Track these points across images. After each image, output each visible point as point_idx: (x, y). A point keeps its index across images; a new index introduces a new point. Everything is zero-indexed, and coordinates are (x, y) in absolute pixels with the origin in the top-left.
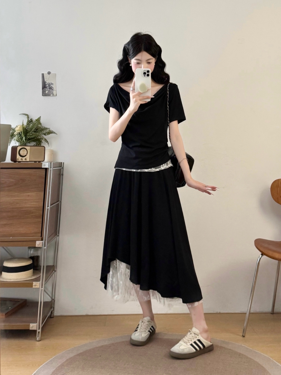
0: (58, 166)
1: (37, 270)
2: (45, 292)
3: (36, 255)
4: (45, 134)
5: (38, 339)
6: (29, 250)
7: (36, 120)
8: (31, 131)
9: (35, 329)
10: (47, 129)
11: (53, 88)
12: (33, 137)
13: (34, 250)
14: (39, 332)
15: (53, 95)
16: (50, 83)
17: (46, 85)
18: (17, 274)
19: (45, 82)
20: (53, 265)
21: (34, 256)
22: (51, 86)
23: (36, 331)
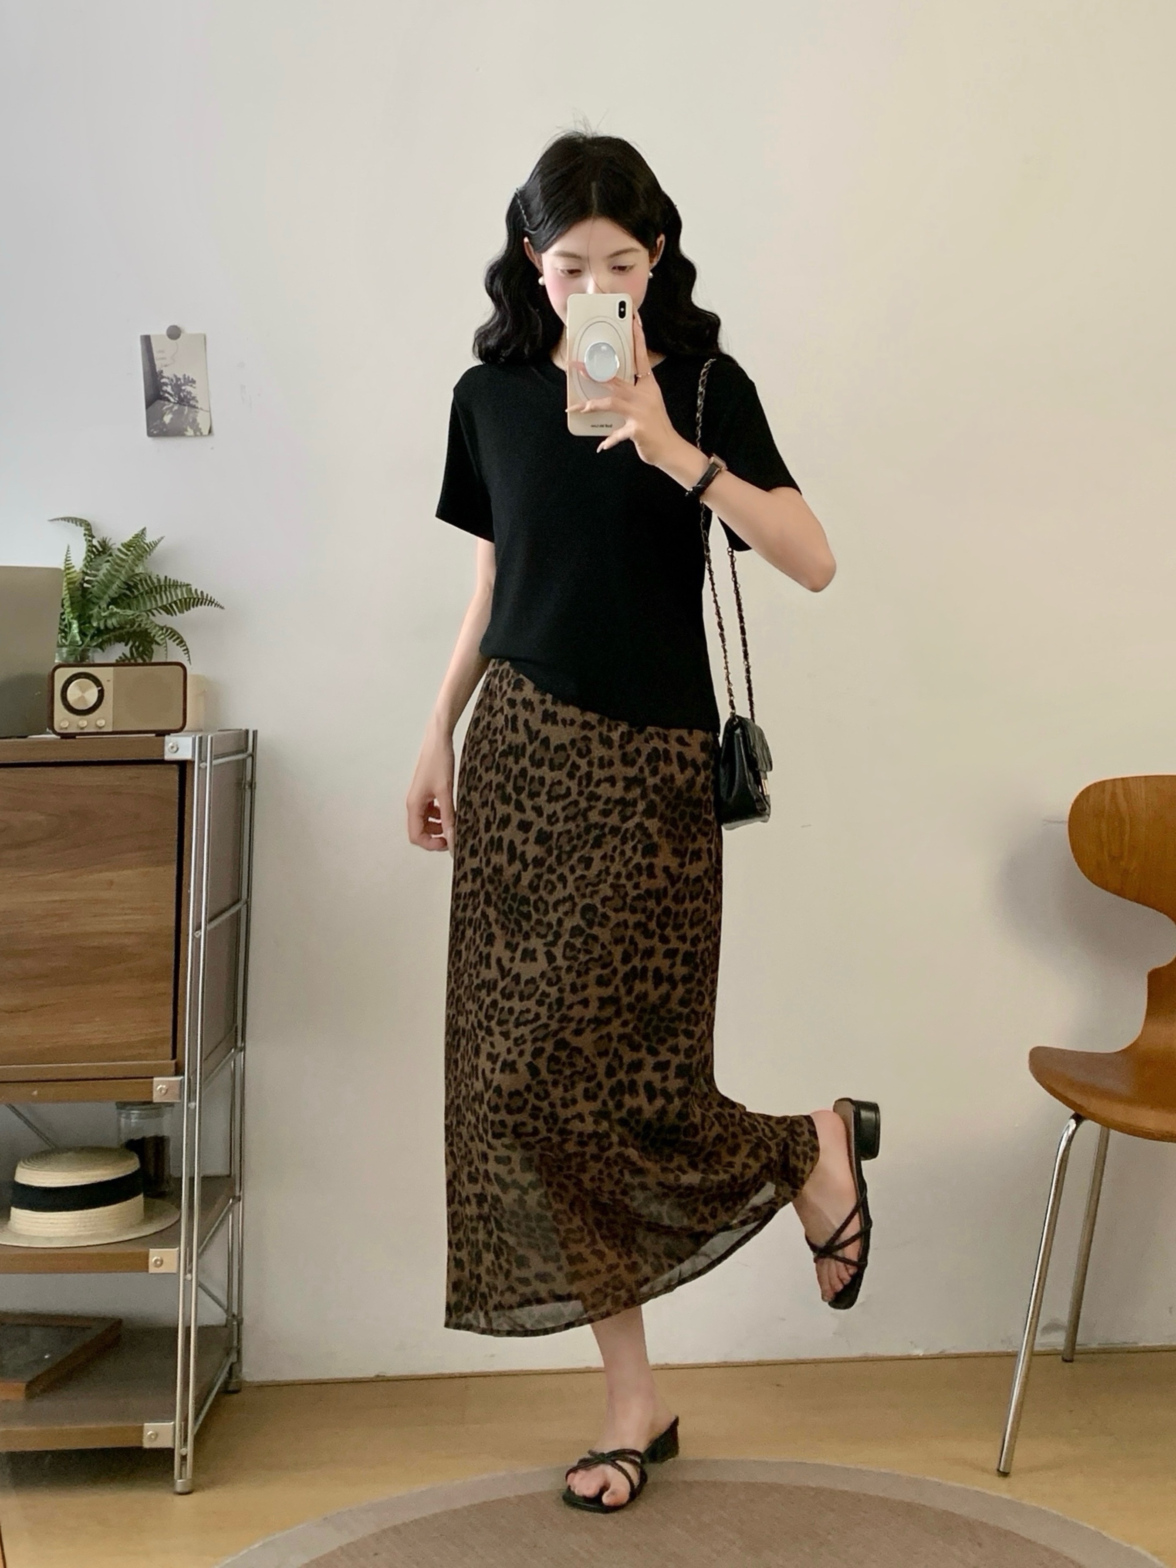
0: (230, 746)
1: (161, 1195)
2: (200, 1290)
3: (150, 1133)
4: (168, 610)
5: (180, 1484)
6: (120, 1114)
7: (128, 546)
8: (105, 593)
9: (170, 1446)
10: (176, 585)
11: (194, 398)
12: (112, 622)
13: (143, 1112)
14: (184, 1458)
15: (198, 433)
16: (178, 379)
17: (161, 387)
18: (78, 1216)
19: (156, 373)
20: (228, 1173)
21: (143, 1139)
22: (184, 390)
23: (168, 1453)
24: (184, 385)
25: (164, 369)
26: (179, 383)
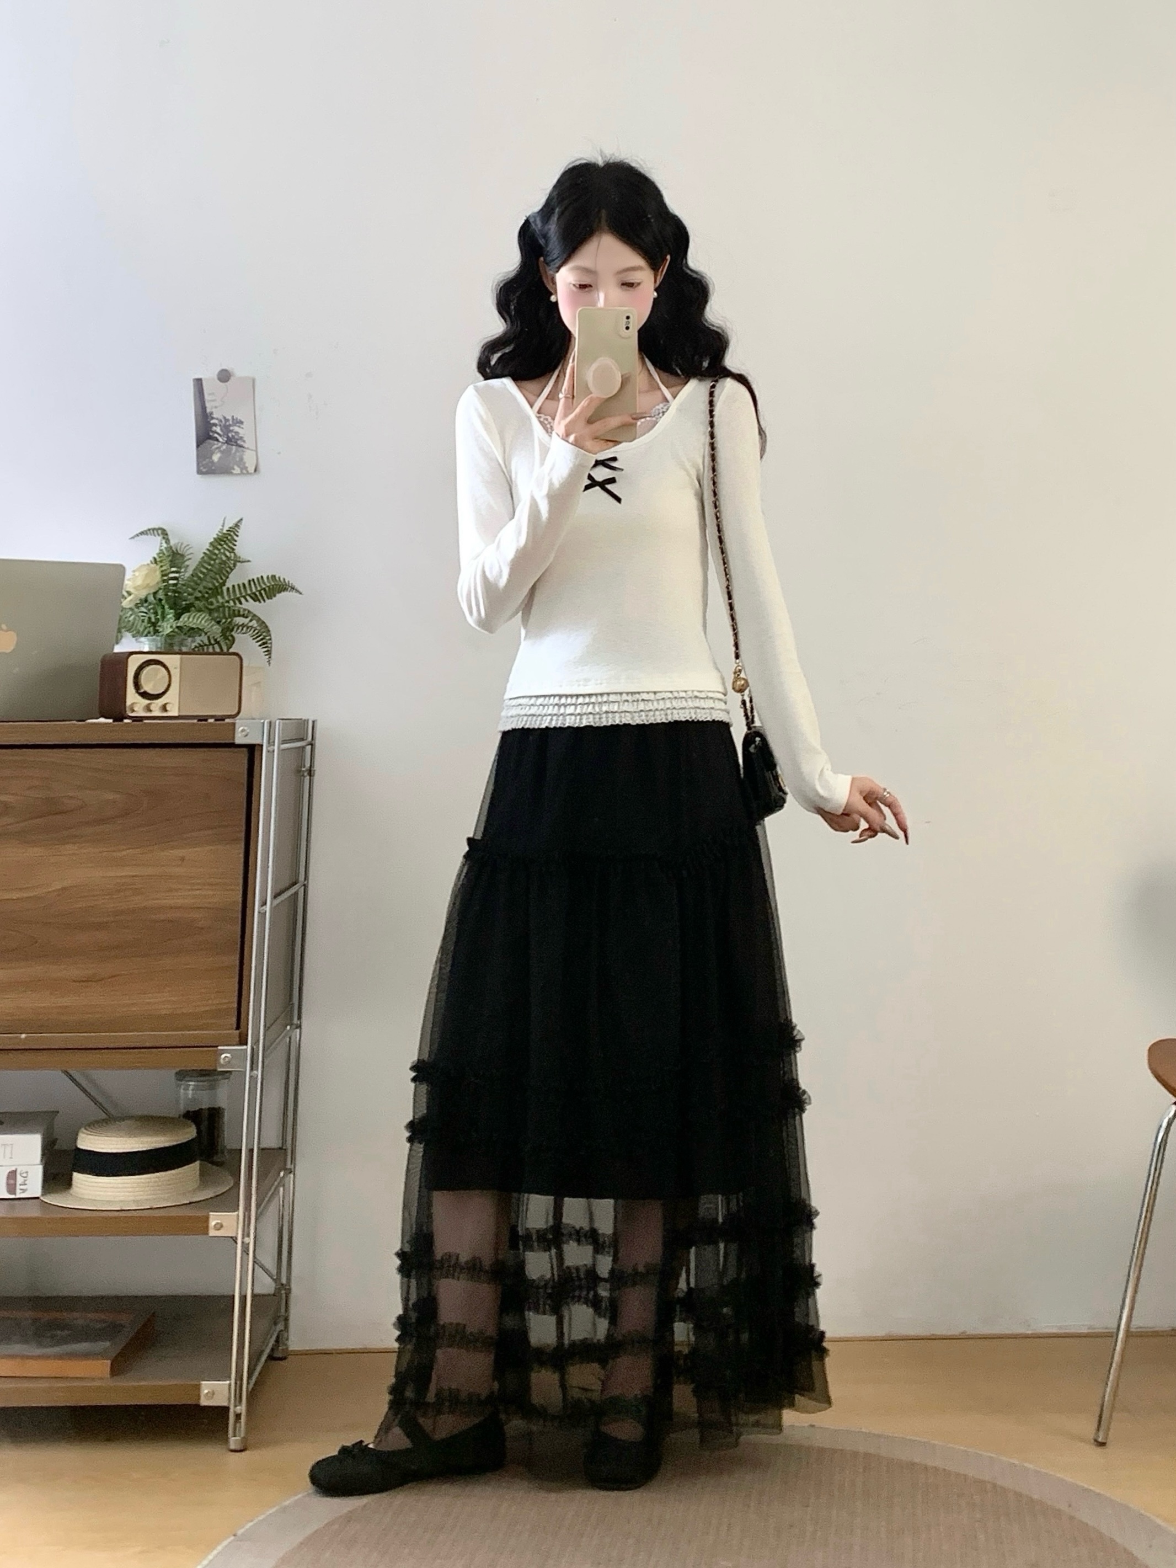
0: (293, 734)
1: (216, 1164)
3: (205, 1106)
5: (234, 1442)
6: (178, 1086)
9: (225, 1404)
11: (241, 438)
13: (201, 1083)
14: (238, 1416)
15: (244, 471)
16: (227, 420)
17: (211, 428)
18: (139, 1181)
19: (207, 414)
20: (281, 1146)
21: (201, 1109)
22: (232, 431)
23: (225, 1410)
24: (234, 425)
25: (214, 410)
26: (228, 423)
